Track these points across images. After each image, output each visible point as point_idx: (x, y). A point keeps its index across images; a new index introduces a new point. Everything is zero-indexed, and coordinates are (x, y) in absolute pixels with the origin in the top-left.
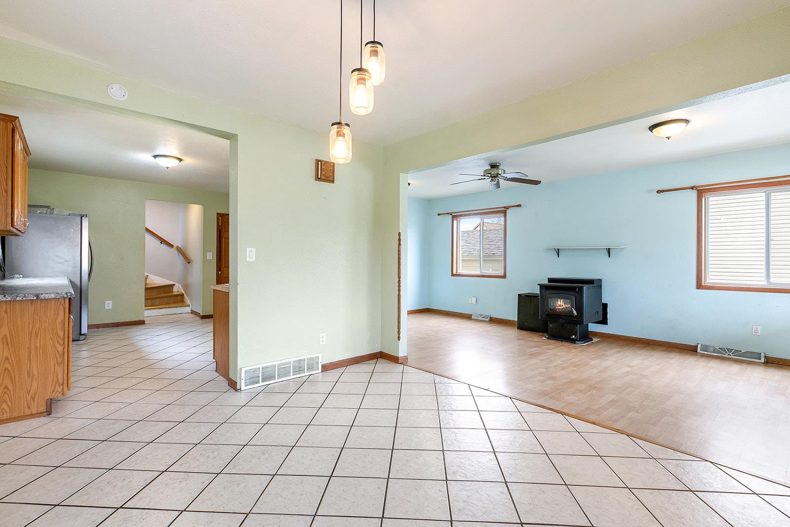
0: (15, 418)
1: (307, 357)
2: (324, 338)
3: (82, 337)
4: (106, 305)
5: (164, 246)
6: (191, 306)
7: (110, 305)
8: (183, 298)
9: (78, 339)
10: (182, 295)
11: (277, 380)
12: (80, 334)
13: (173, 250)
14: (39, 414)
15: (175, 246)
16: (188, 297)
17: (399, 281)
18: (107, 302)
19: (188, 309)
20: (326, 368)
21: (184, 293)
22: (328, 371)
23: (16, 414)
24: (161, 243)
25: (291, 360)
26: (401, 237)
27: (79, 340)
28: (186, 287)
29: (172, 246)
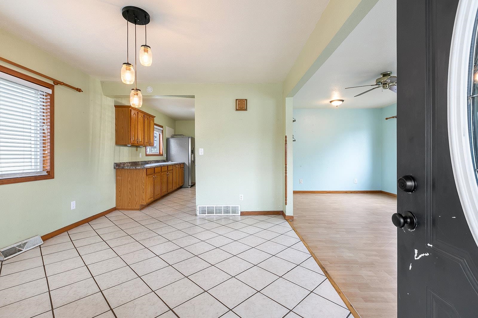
0: (132, 209)
1: (232, 206)
2: (242, 197)
11: (215, 215)
12: (189, 185)
14: (138, 210)
17: (286, 167)
20: (242, 214)
22: (245, 216)
23: (132, 208)
25: (223, 206)
26: (287, 139)
27: (188, 188)
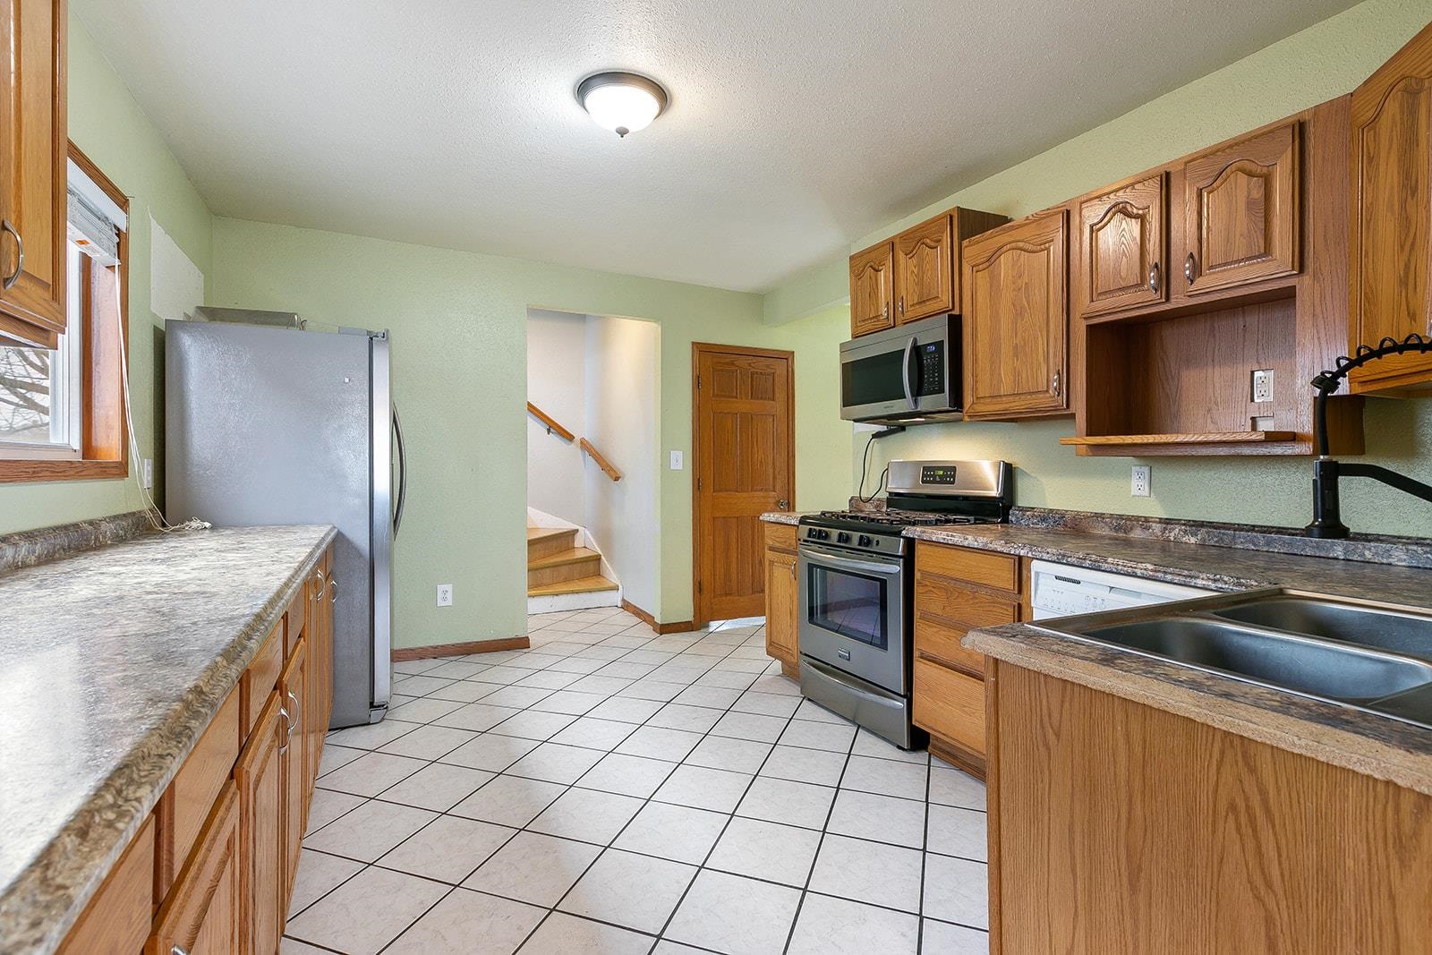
3: (376, 715)
4: (440, 595)
5: (554, 439)
6: (620, 587)
7: (449, 595)
8: (599, 563)
9: (365, 719)
10: (597, 559)
12: (372, 705)
13: (573, 448)
15: (577, 437)
16: (611, 564)
18: (441, 588)
19: (616, 598)
21: (600, 553)
24: (549, 431)
27: (369, 724)
28: (605, 536)
29: (570, 438)
